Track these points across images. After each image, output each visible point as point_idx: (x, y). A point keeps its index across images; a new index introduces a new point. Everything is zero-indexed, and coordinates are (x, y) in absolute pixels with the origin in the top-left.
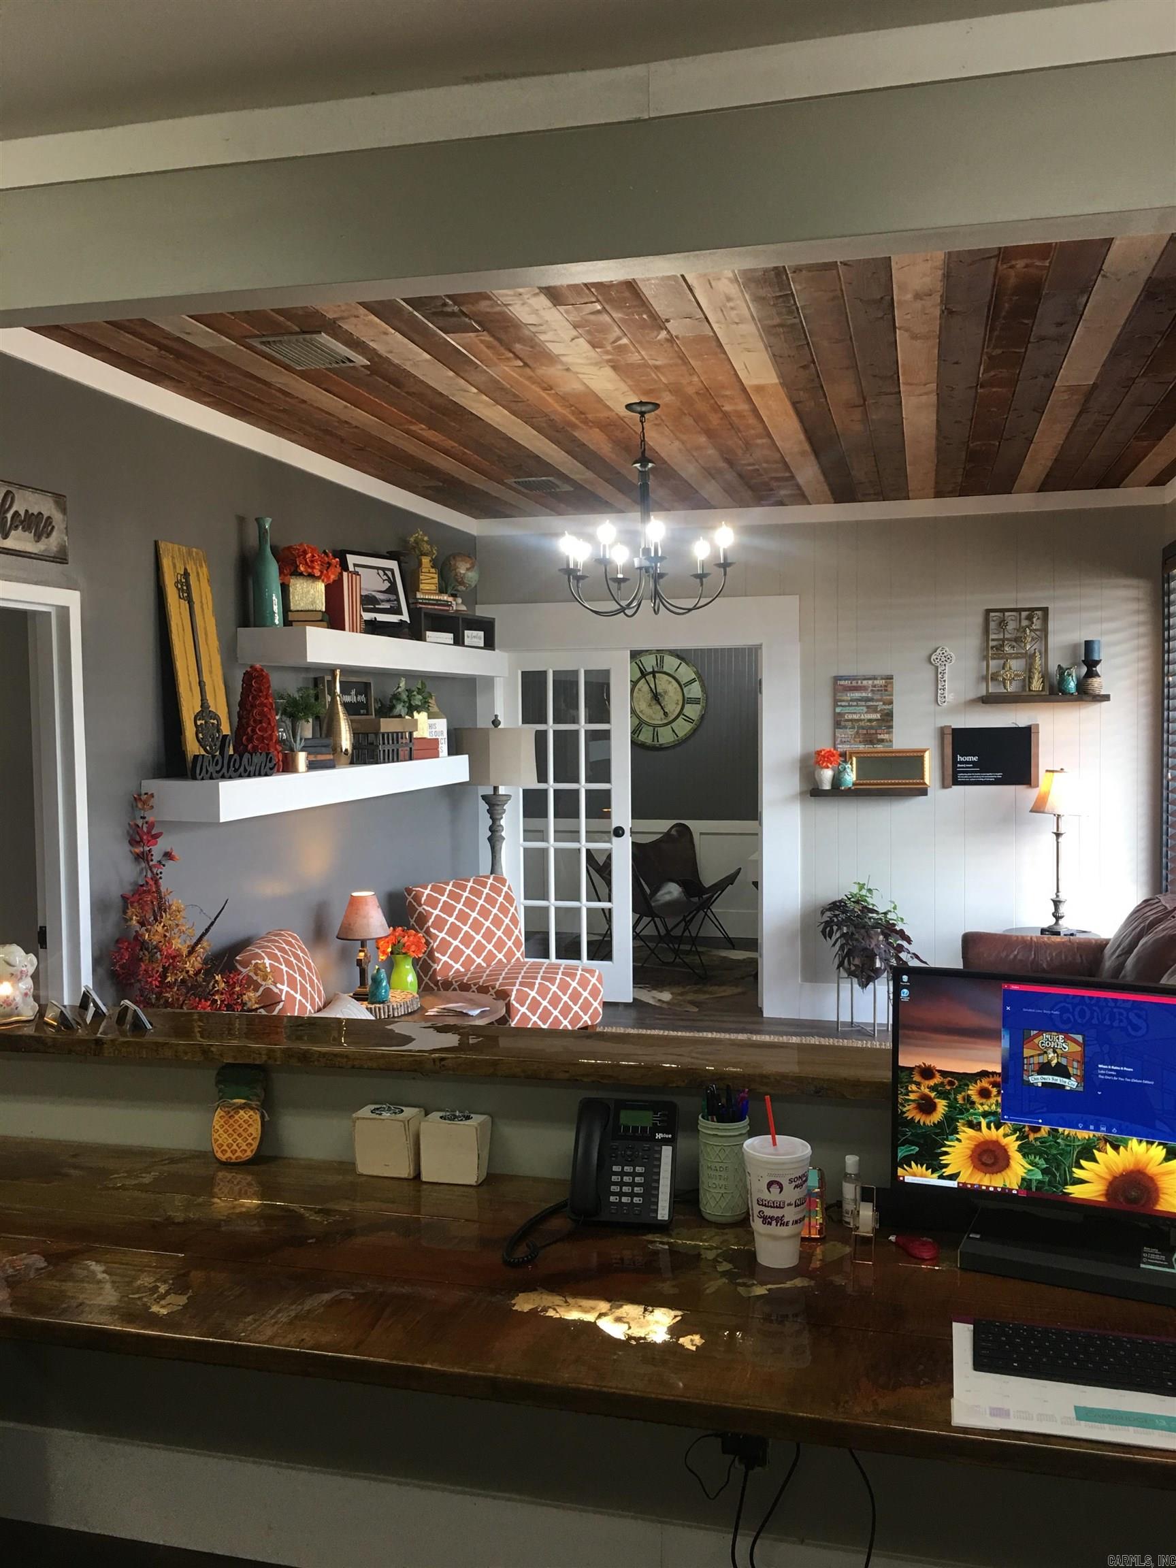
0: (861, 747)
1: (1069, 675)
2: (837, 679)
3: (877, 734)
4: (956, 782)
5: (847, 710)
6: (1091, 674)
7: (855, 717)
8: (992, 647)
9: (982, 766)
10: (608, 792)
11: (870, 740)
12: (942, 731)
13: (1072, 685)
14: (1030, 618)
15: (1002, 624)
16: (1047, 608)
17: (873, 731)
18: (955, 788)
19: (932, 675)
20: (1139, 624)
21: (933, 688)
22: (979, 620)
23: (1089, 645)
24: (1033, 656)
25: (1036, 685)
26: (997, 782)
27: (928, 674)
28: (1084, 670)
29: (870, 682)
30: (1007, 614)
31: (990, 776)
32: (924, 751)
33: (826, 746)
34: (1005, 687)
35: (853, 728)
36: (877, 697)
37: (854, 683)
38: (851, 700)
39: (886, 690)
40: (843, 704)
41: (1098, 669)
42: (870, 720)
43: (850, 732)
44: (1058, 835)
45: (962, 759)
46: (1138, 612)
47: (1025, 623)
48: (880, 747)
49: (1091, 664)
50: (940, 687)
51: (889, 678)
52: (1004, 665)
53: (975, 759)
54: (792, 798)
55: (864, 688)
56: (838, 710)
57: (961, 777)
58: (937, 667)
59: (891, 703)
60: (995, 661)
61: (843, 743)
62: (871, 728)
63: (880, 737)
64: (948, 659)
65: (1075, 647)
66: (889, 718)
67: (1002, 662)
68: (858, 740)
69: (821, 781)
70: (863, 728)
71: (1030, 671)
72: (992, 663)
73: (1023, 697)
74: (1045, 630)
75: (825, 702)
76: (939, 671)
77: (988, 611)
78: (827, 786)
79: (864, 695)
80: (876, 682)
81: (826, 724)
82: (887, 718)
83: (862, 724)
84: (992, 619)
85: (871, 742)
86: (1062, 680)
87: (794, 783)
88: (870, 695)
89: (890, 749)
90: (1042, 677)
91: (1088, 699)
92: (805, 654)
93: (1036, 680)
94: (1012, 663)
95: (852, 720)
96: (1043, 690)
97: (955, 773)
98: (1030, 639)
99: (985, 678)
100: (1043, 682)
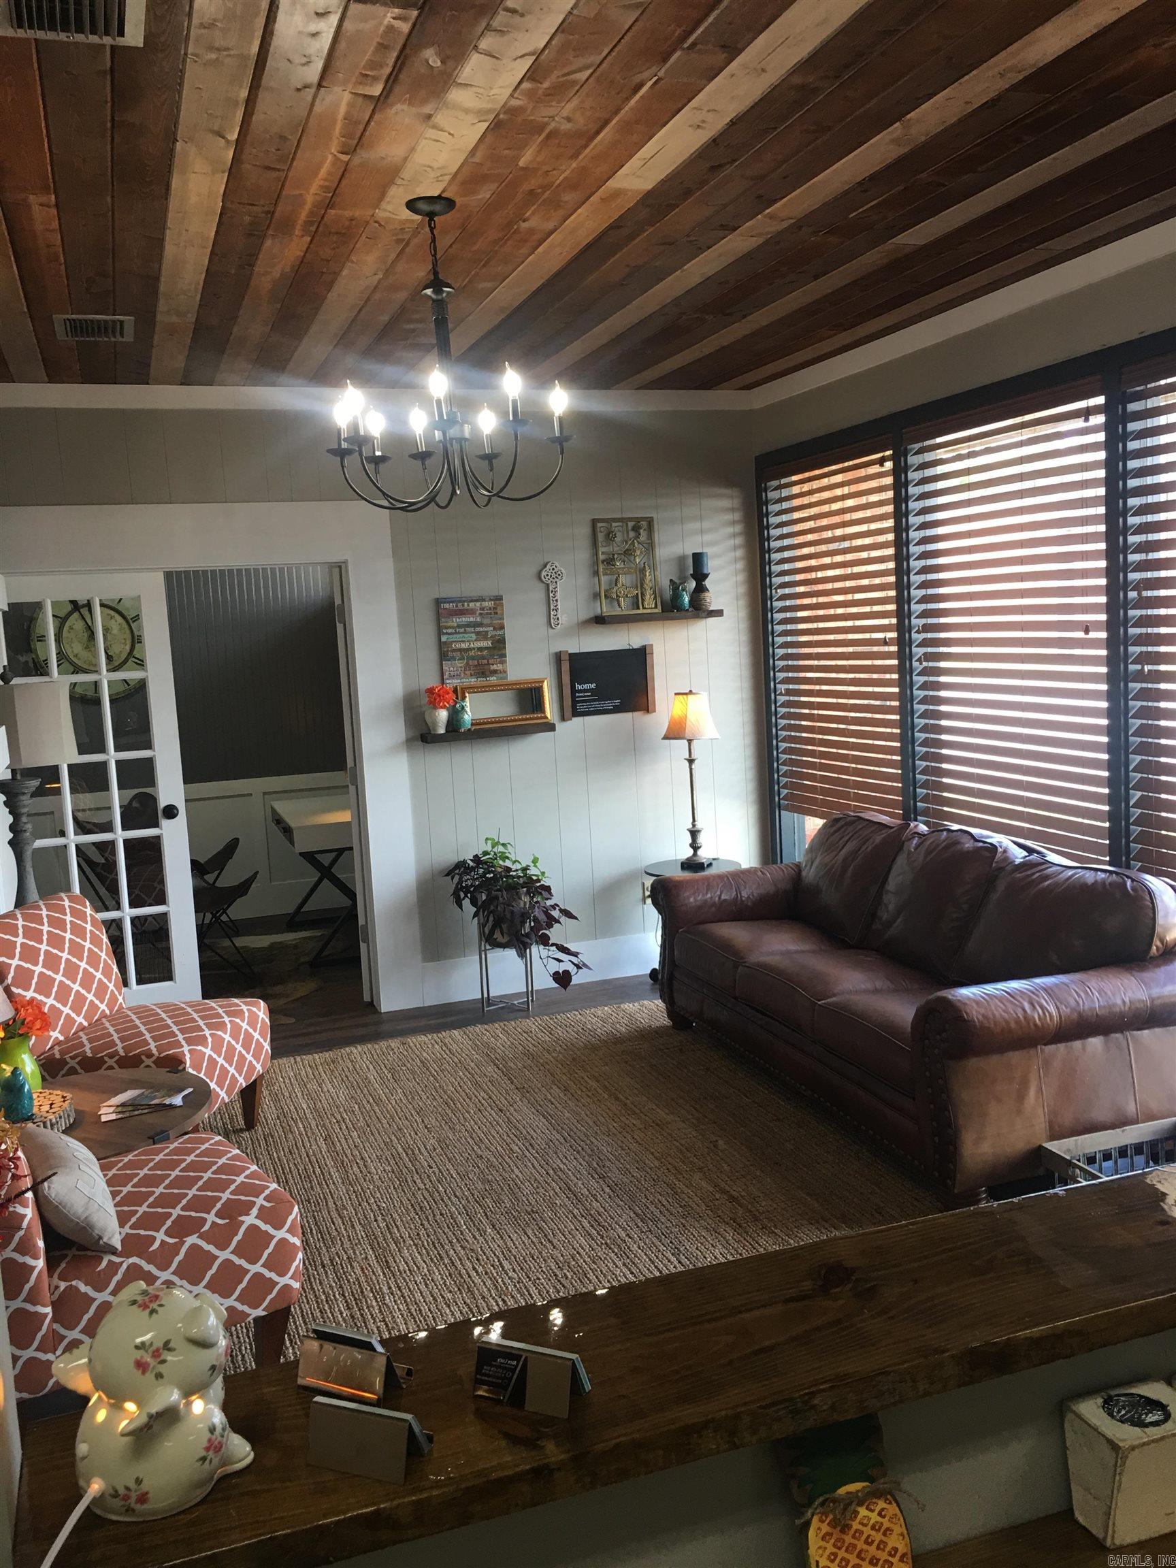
0: (473, 681)
1: (684, 590)
2: (438, 602)
3: (489, 664)
4: (576, 713)
5: (451, 638)
6: (700, 589)
7: (463, 646)
8: (603, 562)
9: (600, 694)
10: (149, 760)
11: (482, 672)
12: (558, 657)
13: (686, 600)
14: (636, 529)
15: (610, 536)
16: (652, 518)
17: (486, 662)
18: (576, 720)
19: (542, 595)
20: (734, 535)
21: (544, 609)
22: (585, 530)
23: (698, 558)
24: (643, 571)
25: (649, 601)
26: (616, 710)
27: (539, 594)
28: (693, 584)
29: (478, 604)
30: (614, 524)
31: (609, 704)
32: (543, 682)
33: (432, 681)
34: (619, 606)
35: (463, 659)
36: (486, 621)
37: (460, 607)
38: (459, 626)
39: (496, 613)
40: (450, 631)
41: (707, 583)
42: (480, 649)
43: (459, 664)
44: (691, 761)
45: (580, 687)
46: (734, 523)
47: (632, 534)
48: (494, 678)
49: (700, 576)
50: (552, 607)
51: (498, 599)
52: (617, 580)
53: (593, 686)
54: (395, 749)
55: (471, 612)
56: (444, 638)
57: (581, 707)
58: (548, 585)
59: (502, 627)
60: (606, 577)
61: (451, 677)
62: (483, 658)
63: (494, 667)
64: (559, 575)
65: (681, 560)
66: (501, 645)
67: (614, 577)
68: (469, 672)
69: (435, 723)
70: (473, 658)
71: (642, 586)
72: (603, 578)
73: (637, 616)
74: (650, 547)
75: (429, 629)
76: (551, 589)
77: (594, 522)
78: (442, 730)
79: (472, 619)
80: (485, 604)
81: (430, 655)
82: (499, 645)
83: (472, 653)
84: (599, 531)
85: (483, 674)
86: (676, 596)
87: (398, 729)
88: (478, 619)
89: (504, 681)
90: (654, 593)
91: (704, 615)
92: (398, 574)
93: (647, 597)
94: (622, 579)
95: (460, 650)
96: (656, 607)
97: (574, 703)
98: (638, 552)
99: (596, 596)
100: (655, 598)
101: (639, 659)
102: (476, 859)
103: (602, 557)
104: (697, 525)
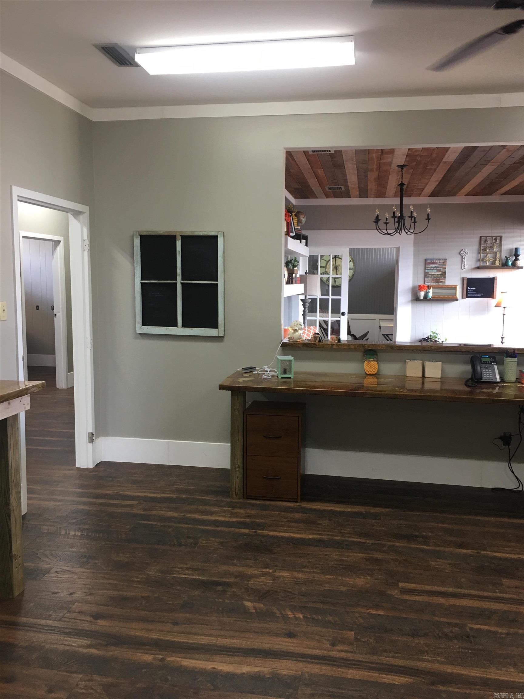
0: (434, 284)
1: (509, 259)
2: (426, 260)
3: (440, 279)
4: (467, 297)
5: (429, 271)
6: (517, 259)
7: (432, 273)
8: (482, 249)
9: (477, 291)
10: (340, 299)
12: (463, 279)
13: (510, 263)
14: (496, 239)
15: (486, 241)
16: (502, 236)
17: (439, 279)
18: (467, 299)
21: (460, 263)
22: (478, 239)
23: (516, 249)
24: (496, 253)
25: (497, 263)
26: (482, 297)
27: (459, 258)
28: (514, 258)
29: (438, 261)
30: (488, 238)
31: (479, 295)
32: (457, 286)
33: (421, 283)
34: (486, 264)
35: (432, 277)
36: (441, 266)
37: (433, 262)
38: (431, 267)
39: (444, 264)
40: (428, 269)
41: (519, 258)
42: (438, 275)
43: (430, 279)
44: (504, 315)
45: (470, 289)
47: (494, 241)
48: (441, 284)
49: (517, 255)
50: (463, 263)
51: (445, 260)
53: (474, 289)
54: (408, 302)
55: (436, 263)
56: (426, 271)
57: (469, 295)
59: (445, 268)
61: (427, 282)
62: (438, 277)
63: (441, 280)
64: (466, 253)
65: (511, 250)
66: (445, 274)
67: (486, 255)
68: (433, 281)
69: (420, 296)
70: (435, 277)
71: (495, 258)
72: (482, 255)
73: (492, 267)
74: (500, 245)
75: (422, 268)
76: (463, 257)
77: (481, 237)
78: (422, 298)
79: (436, 266)
80: (441, 261)
81: (422, 276)
82: (444, 274)
83: (435, 276)
84: (482, 240)
85: (438, 282)
86: (507, 261)
87: (409, 297)
88: (438, 266)
89: (444, 285)
90: (500, 260)
91: (516, 268)
92: (415, 251)
93: (497, 261)
94: (489, 255)
95: (431, 275)
96: (500, 264)
97: (467, 293)
98: (495, 247)
99: (479, 260)
100: (500, 262)
101: (492, 281)
102: (428, 338)
103: (482, 248)
104: (519, 239)
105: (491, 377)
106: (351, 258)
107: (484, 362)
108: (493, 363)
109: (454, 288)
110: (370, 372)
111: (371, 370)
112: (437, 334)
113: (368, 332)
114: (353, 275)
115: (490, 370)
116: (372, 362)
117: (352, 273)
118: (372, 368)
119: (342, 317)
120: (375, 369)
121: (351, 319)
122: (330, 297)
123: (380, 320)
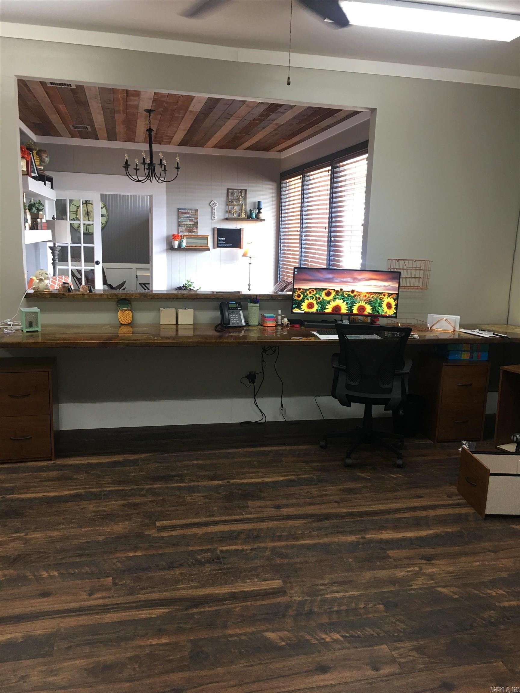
0: (187, 234)
1: (253, 212)
2: (178, 209)
4: (218, 247)
5: (182, 220)
6: (259, 212)
7: (185, 223)
8: (230, 202)
9: (226, 241)
10: (93, 248)
11: (190, 231)
12: (214, 229)
13: (254, 216)
14: (241, 192)
15: (232, 194)
16: (246, 190)
17: (191, 228)
18: (218, 248)
19: (210, 210)
20: (273, 197)
21: (211, 214)
22: (226, 192)
23: (259, 203)
24: (242, 205)
25: (243, 215)
26: (231, 247)
28: (257, 211)
29: (190, 211)
30: (234, 190)
31: (229, 245)
32: (208, 236)
33: (175, 233)
34: (234, 215)
35: (185, 227)
36: (192, 216)
37: (185, 211)
38: (184, 217)
39: (196, 214)
40: (181, 218)
41: (262, 211)
42: (190, 224)
43: (183, 228)
44: (250, 264)
45: (220, 239)
46: (273, 193)
47: (239, 194)
48: (193, 234)
49: (259, 209)
50: (213, 214)
51: (197, 210)
52: (233, 208)
53: (224, 239)
54: (163, 251)
55: (188, 213)
56: (179, 220)
57: (219, 245)
58: (212, 207)
59: (197, 219)
60: (230, 206)
61: (181, 232)
62: (191, 227)
63: (194, 230)
64: (216, 205)
65: (255, 203)
66: (197, 224)
67: (233, 207)
68: (186, 231)
69: (174, 245)
70: (188, 227)
71: (241, 210)
72: (230, 207)
73: (238, 219)
74: (245, 198)
75: (175, 217)
77: (228, 189)
78: (176, 247)
79: (188, 215)
80: (192, 211)
81: (175, 225)
84: (229, 192)
85: (191, 232)
86: (251, 214)
87: (164, 246)
88: (190, 216)
89: (197, 235)
90: (245, 212)
91: (259, 220)
92: (168, 200)
93: (243, 213)
94: (236, 207)
95: (184, 224)
96: (245, 217)
97: (218, 244)
98: (241, 200)
99: (227, 212)
100: (245, 214)
101: (238, 233)
102: (184, 286)
103: (229, 200)
104: (261, 193)
105: (237, 321)
106: (104, 205)
107: (231, 308)
108: (239, 309)
109: (205, 238)
110: (124, 322)
111: (126, 320)
112: (191, 282)
113: (125, 281)
114: (107, 222)
115: (236, 315)
116: (126, 311)
117: (105, 221)
118: (127, 317)
119: (96, 266)
120: (130, 318)
121: (107, 268)
122: (83, 245)
123: (137, 269)
